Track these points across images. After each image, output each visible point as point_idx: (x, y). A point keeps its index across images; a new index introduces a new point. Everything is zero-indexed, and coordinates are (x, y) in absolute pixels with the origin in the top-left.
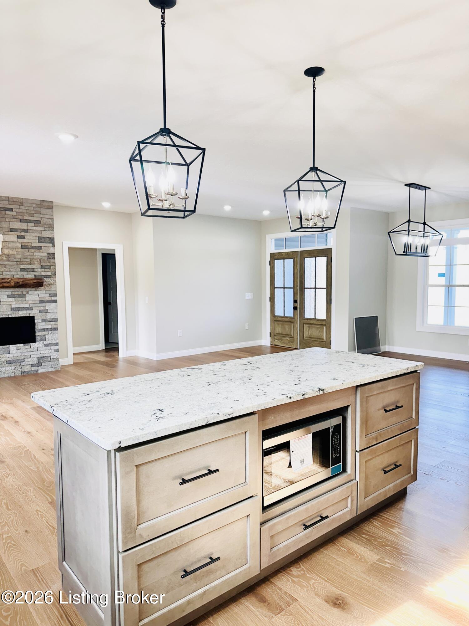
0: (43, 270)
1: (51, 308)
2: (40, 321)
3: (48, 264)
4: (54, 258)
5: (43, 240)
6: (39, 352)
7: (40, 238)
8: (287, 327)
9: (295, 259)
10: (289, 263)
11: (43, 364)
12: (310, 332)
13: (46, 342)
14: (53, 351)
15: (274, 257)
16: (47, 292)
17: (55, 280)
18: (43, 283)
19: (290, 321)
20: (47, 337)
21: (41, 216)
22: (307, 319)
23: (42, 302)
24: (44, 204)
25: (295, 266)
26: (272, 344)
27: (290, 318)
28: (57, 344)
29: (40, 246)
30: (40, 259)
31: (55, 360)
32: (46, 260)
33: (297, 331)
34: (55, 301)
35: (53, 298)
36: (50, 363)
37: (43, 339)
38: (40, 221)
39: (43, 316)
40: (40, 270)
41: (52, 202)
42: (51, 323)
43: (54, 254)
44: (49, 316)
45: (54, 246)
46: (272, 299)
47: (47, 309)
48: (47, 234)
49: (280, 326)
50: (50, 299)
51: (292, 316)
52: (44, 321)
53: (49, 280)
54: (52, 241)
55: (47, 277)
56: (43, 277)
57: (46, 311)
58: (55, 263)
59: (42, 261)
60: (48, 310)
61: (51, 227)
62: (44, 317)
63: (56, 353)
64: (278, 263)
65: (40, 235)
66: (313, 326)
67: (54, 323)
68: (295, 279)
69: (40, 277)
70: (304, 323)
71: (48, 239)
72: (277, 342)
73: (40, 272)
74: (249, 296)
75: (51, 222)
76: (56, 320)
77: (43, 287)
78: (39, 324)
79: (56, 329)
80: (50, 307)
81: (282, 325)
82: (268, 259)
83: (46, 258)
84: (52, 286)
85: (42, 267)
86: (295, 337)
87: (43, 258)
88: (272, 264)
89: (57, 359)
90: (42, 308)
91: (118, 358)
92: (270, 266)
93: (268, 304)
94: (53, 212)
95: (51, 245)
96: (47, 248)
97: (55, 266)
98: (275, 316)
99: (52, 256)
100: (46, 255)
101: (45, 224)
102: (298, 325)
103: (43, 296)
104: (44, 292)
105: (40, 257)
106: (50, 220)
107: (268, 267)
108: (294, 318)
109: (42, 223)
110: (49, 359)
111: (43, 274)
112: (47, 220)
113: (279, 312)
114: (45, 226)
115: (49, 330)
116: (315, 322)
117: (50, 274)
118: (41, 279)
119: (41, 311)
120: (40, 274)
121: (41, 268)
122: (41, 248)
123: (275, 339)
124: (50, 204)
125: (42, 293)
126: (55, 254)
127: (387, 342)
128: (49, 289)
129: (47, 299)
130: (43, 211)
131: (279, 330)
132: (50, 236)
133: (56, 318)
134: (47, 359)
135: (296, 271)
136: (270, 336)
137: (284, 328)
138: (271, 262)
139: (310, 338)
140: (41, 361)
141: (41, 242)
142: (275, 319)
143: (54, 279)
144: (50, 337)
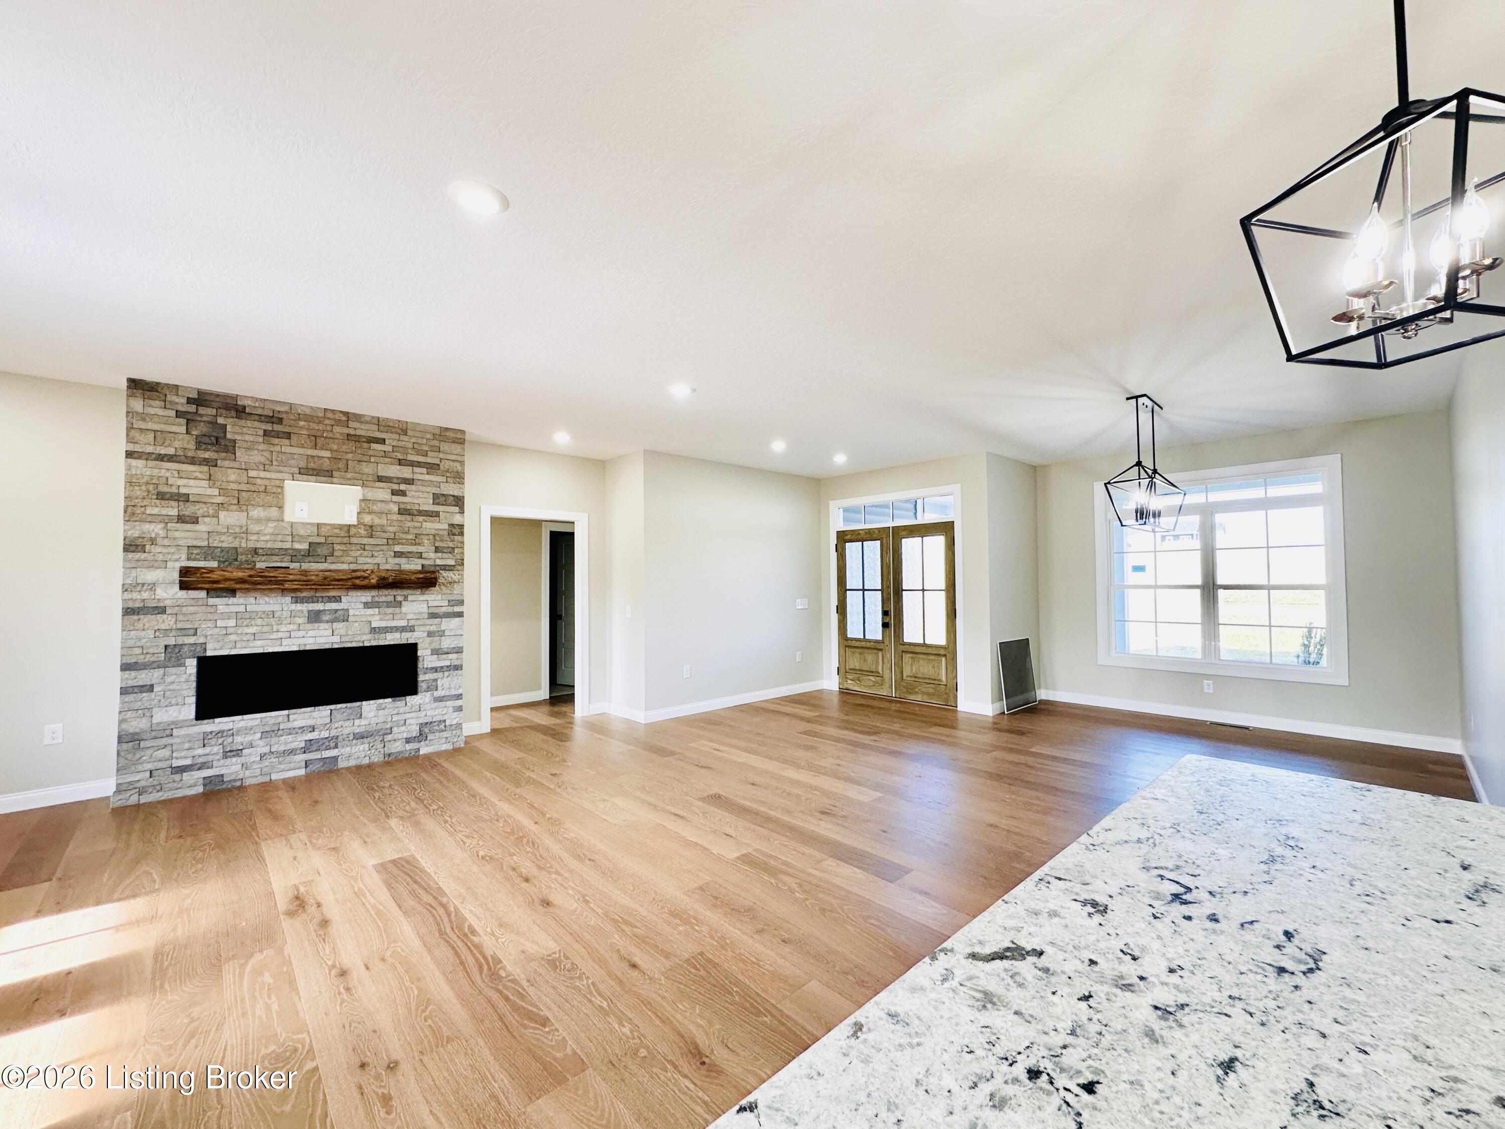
0: (440, 555)
1: (452, 626)
2: (429, 652)
3: (451, 544)
4: (462, 534)
5: (442, 499)
6: (423, 713)
7: (436, 497)
8: (870, 657)
9: (884, 540)
10: (873, 548)
11: (430, 737)
12: (914, 668)
13: (437, 694)
14: (451, 710)
15: (843, 538)
16: (444, 597)
17: (462, 575)
18: (436, 579)
19: (876, 647)
20: (439, 683)
21: (441, 455)
22: (910, 644)
23: (433, 616)
24: (448, 434)
25: (884, 553)
26: (839, 686)
27: (877, 642)
28: (459, 697)
29: (436, 510)
30: (434, 536)
31: (453, 727)
32: (446, 538)
33: (889, 665)
34: (460, 615)
35: (457, 609)
36: (445, 734)
37: (433, 686)
38: (438, 465)
39: (435, 643)
40: (432, 555)
41: (463, 432)
42: (451, 656)
43: (461, 526)
44: (446, 643)
45: (462, 512)
46: (842, 609)
47: (443, 628)
48: (451, 489)
49: (857, 655)
50: (450, 609)
51: (881, 638)
52: (436, 652)
53: (450, 574)
54: (459, 502)
55: (447, 568)
56: (438, 568)
57: (442, 634)
58: (463, 543)
59: (438, 538)
60: (444, 631)
61: (459, 477)
62: (435, 645)
63: (456, 713)
64: (852, 549)
65: (437, 491)
66: (921, 656)
67: (454, 656)
68: (885, 574)
69: (432, 569)
70: (903, 651)
71: (452, 498)
72: (851, 685)
73: (432, 558)
74: (801, 604)
75: (460, 468)
76: (459, 651)
77: (437, 588)
78: (426, 659)
79: (458, 668)
80: (449, 625)
81: (861, 654)
82: (833, 541)
83: (445, 533)
84: (456, 585)
85: (437, 550)
86: (887, 676)
87: (441, 533)
88: (840, 550)
89: (459, 726)
90: (433, 628)
91: (573, 718)
92: (836, 553)
93: (834, 617)
94: (463, 449)
95: (457, 509)
96: (450, 515)
97: (462, 548)
98: (847, 639)
99: (457, 530)
100: (446, 527)
101: (447, 471)
102: (891, 654)
103: (436, 604)
104: (439, 597)
105: (433, 532)
106: (458, 465)
107: (834, 555)
108: (883, 642)
109: (442, 468)
110: (442, 726)
111: (439, 562)
112: (452, 463)
113: (855, 631)
114: (448, 475)
115: (445, 669)
116: (924, 650)
117: (452, 563)
118: (434, 572)
119: (430, 634)
120: (432, 563)
121: (436, 552)
122: (437, 514)
123: (846, 678)
124: (459, 436)
125: (435, 598)
126: (463, 525)
127: (1042, 684)
128: (448, 592)
129: (444, 609)
130: (445, 447)
131: (855, 662)
132: (456, 494)
133: (460, 645)
134: (438, 725)
135: (886, 560)
136: (838, 674)
137: (865, 660)
138: (839, 546)
139: (915, 677)
140: (427, 730)
141: (438, 504)
142: (847, 644)
143: (460, 572)
144: (446, 684)
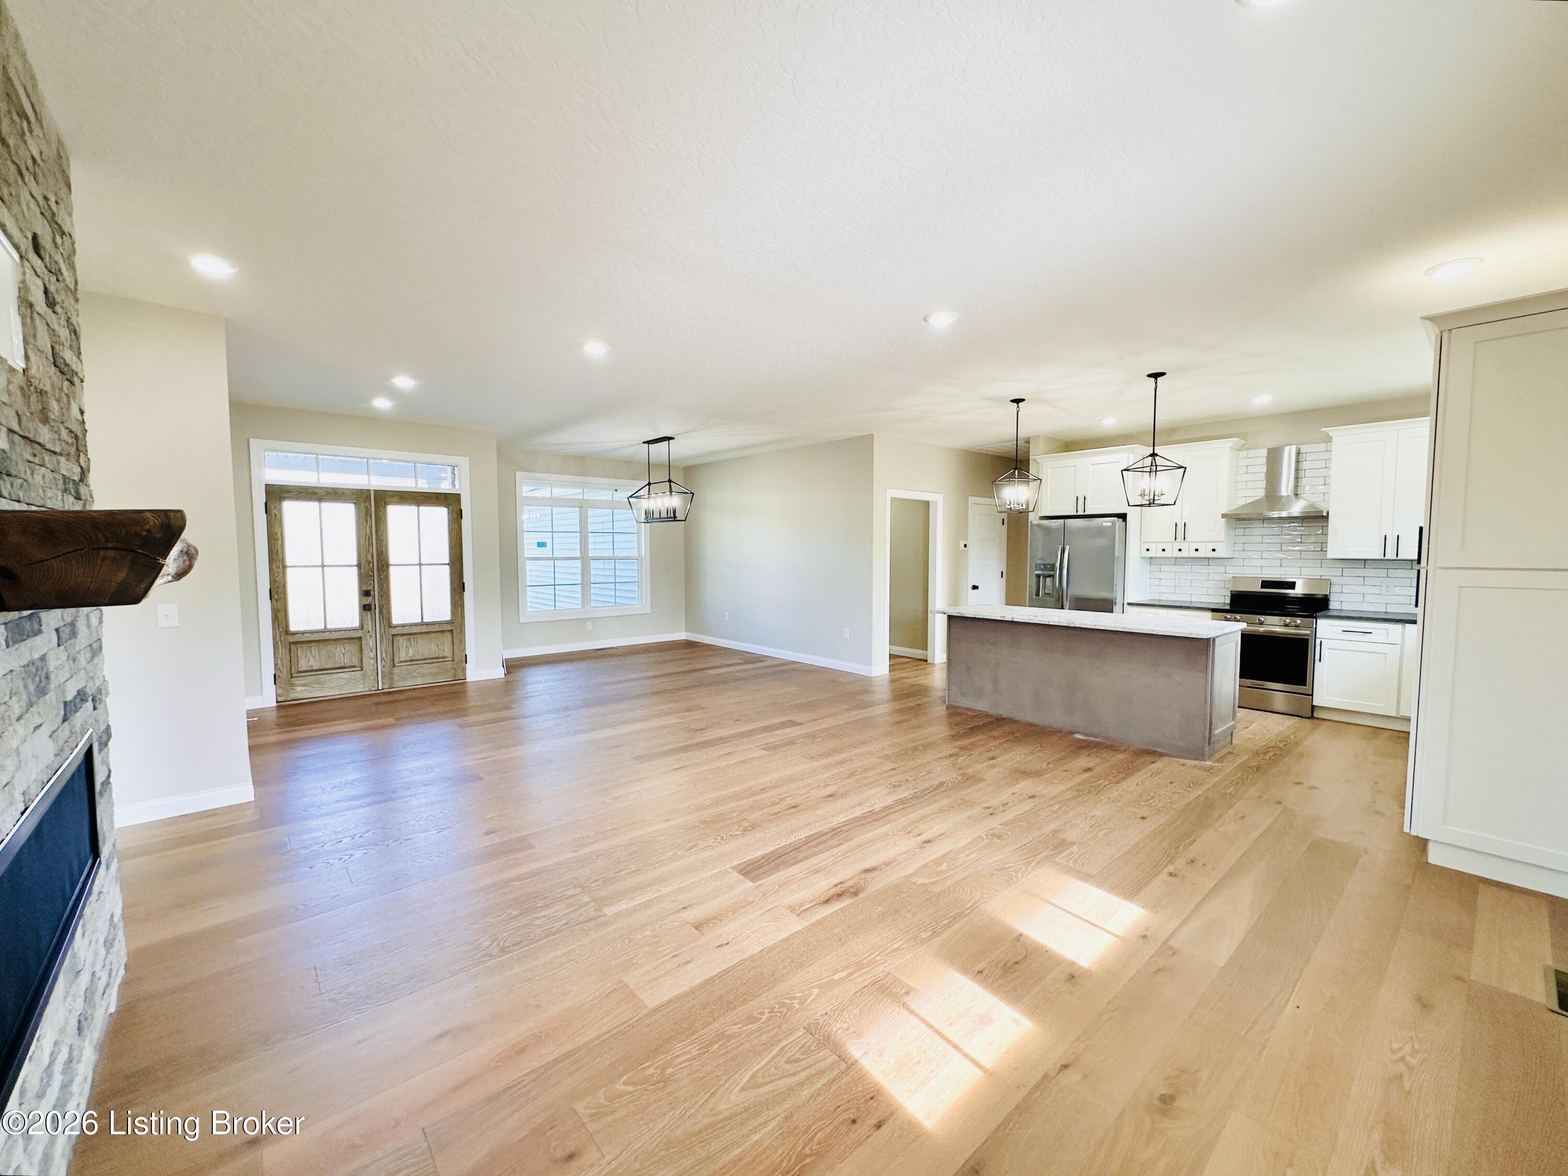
8: (339, 650)
9: (360, 504)
10: (341, 511)
12: (410, 650)
15: (283, 495)
19: (347, 637)
22: (402, 626)
25: (361, 519)
26: (280, 699)
27: (350, 630)
33: (372, 655)
46: (279, 593)
49: (315, 652)
51: (357, 626)
64: (296, 510)
66: (419, 636)
68: (364, 547)
70: (393, 635)
72: (296, 693)
81: (322, 649)
82: (260, 498)
86: (369, 667)
88: (271, 509)
92: (265, 515)
93: (266, 605)
98: (292, 635)
102: (375, 641)
107: (261, 516)
108: (360, 629)
113: (306, 623)
116: (420, 629)
119: (94, 702)
123: (292, 685)
131: (306, 662)
135: (365, 530)
136: (275, 684)
137: (328, 656)
138: (271, 506)
139: (411, 661)
142: (291, 641)
